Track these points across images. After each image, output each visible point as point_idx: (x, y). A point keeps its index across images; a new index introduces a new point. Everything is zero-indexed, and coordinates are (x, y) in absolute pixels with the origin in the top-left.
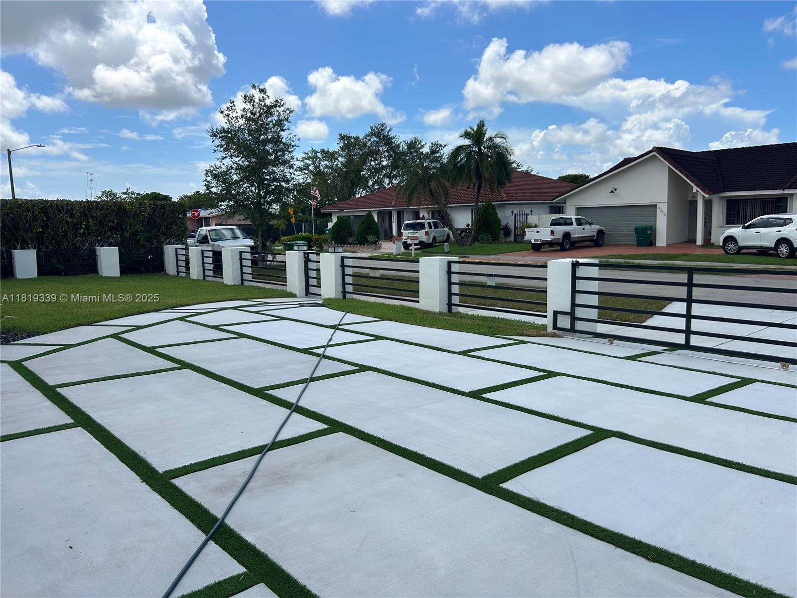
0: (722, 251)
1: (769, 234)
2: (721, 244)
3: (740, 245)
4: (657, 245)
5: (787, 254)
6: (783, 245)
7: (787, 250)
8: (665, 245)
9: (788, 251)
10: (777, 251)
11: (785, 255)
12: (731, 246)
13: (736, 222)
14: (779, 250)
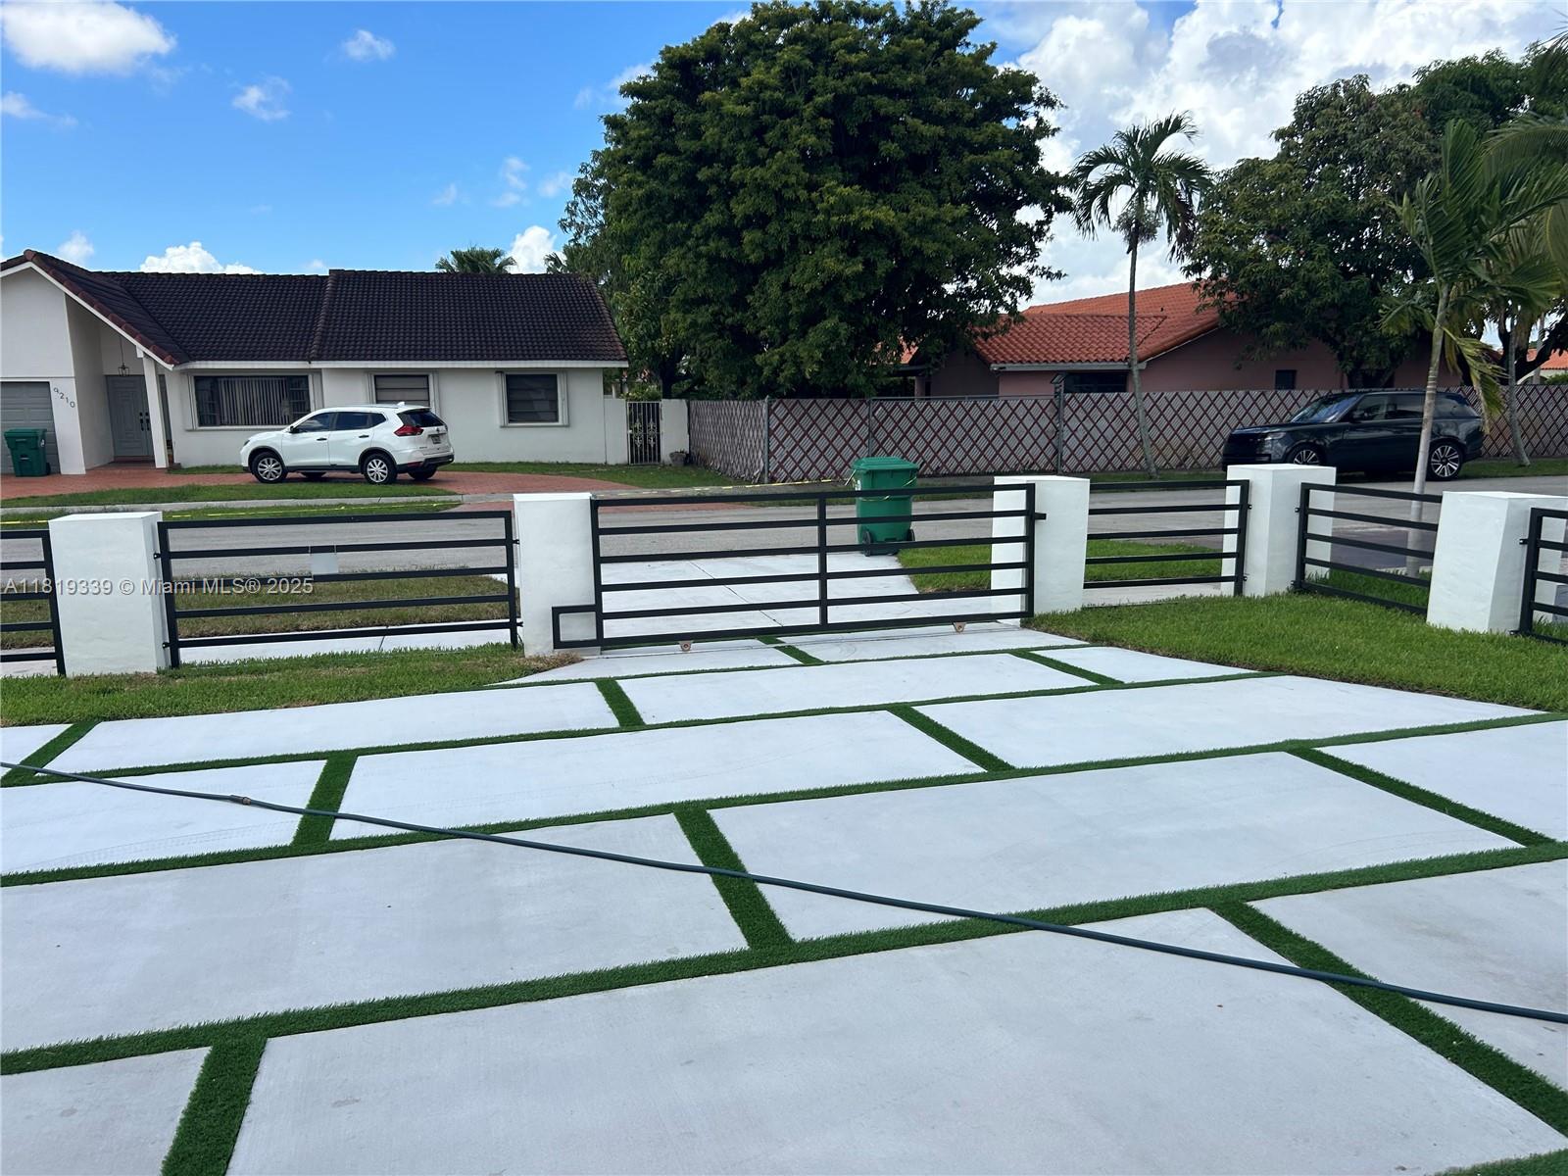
0: (251, 477)
1: (346, 443)
2: (245, 464)
3: (287, 464)
4: (63, 472)
5: (385, 477)
6: (374, 461)
7: (384, 469)
8: (82, 471)
9: (386, 472)
10: (364, 471)
11: (382, 478)
12: (269, 467)
13: (218, 422)
14: (369, 470)
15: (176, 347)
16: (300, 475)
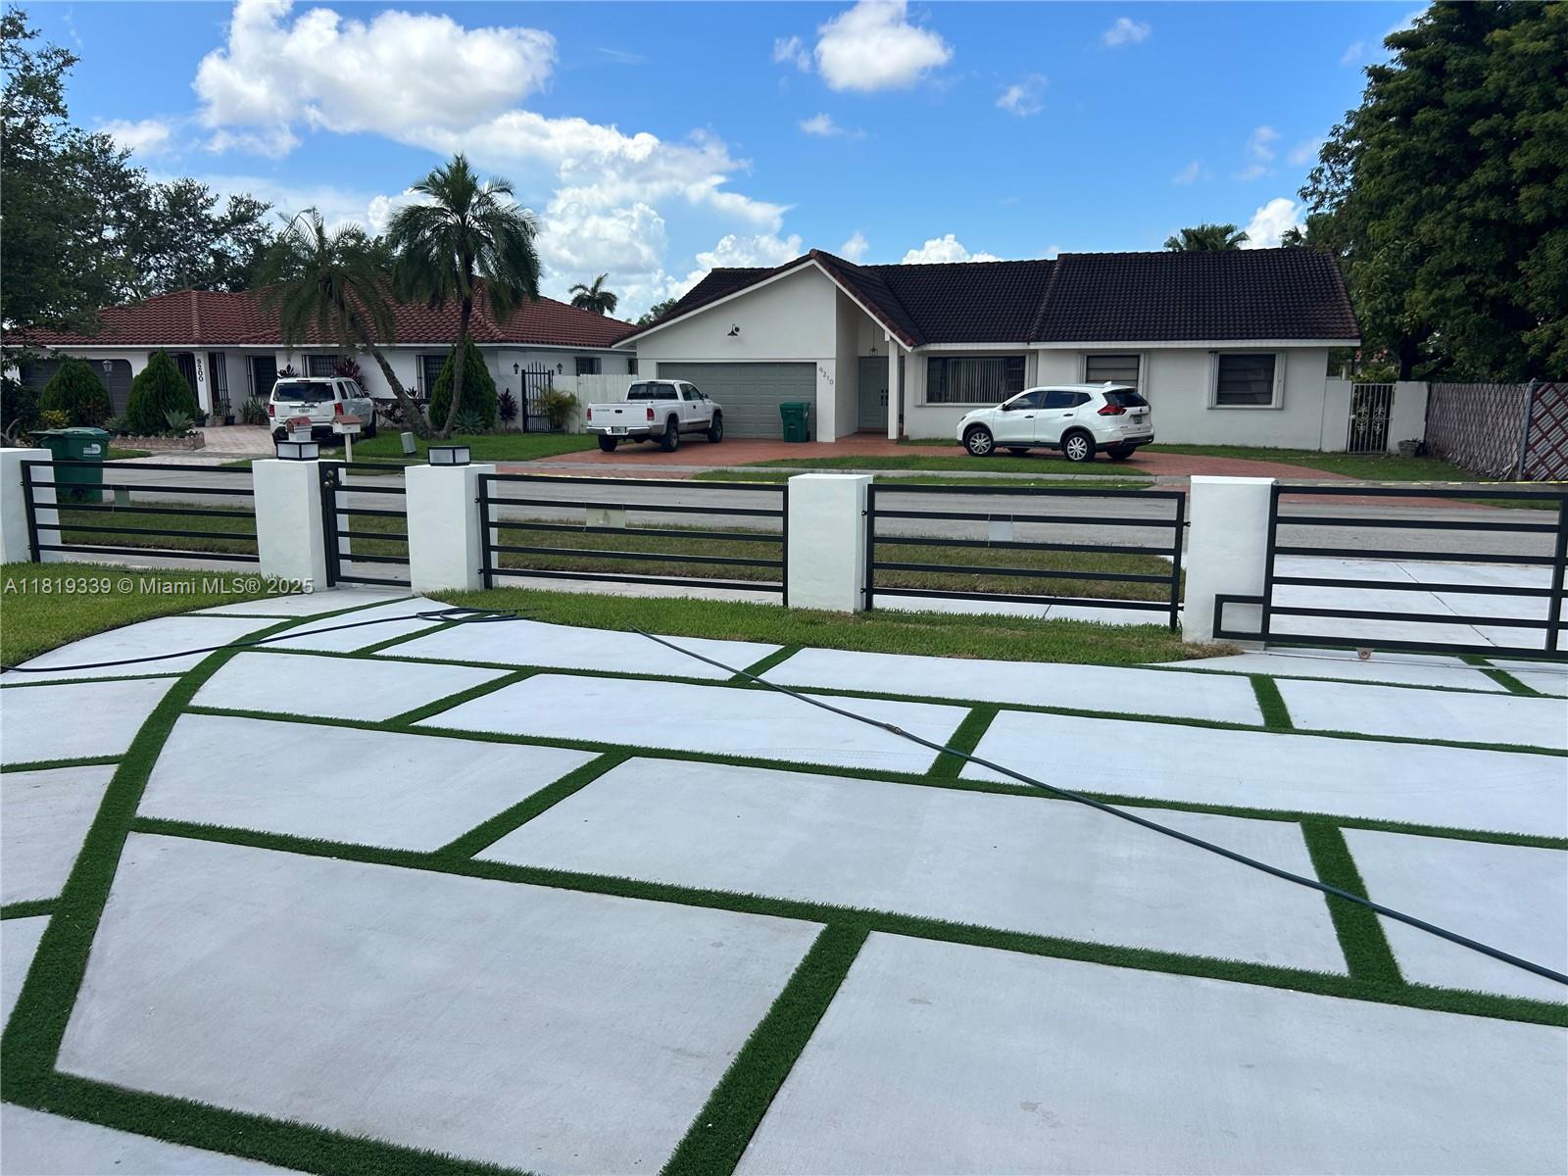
0: (963, 450)
1: (1051, 421)
2: (960, 438)
3: (996, 438)
4: (818, 440)
5: (1083, 455)
6: (1075, 439)
7: (1084, 447)
8: (832, 439)
9: (1085, 450)
10: (1064, 449)
11: (1080, 456)
12: (980, 442)
13: (943, 399)
14: (1069, 447)
15: (916, 331)
16: (1006, 450)
